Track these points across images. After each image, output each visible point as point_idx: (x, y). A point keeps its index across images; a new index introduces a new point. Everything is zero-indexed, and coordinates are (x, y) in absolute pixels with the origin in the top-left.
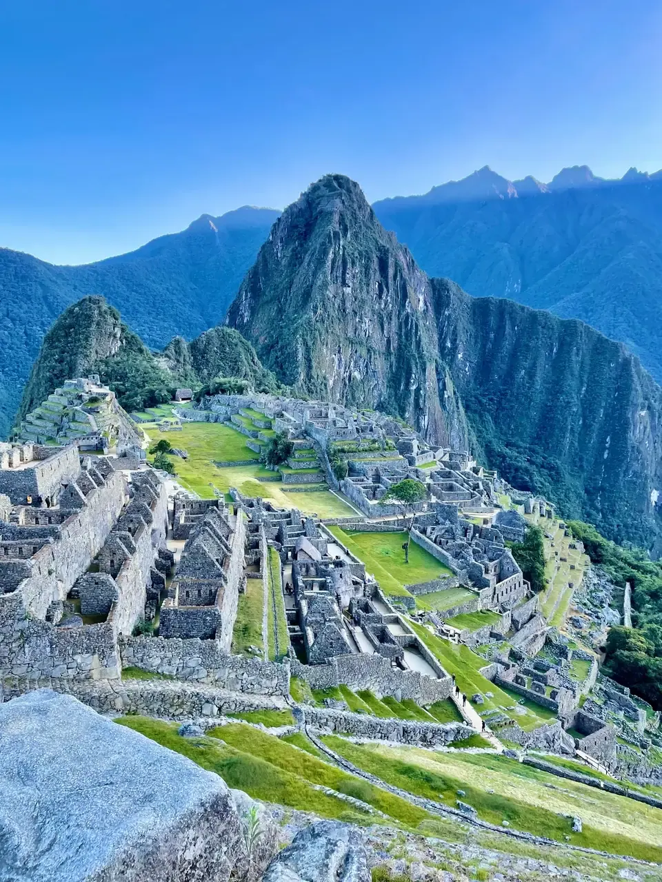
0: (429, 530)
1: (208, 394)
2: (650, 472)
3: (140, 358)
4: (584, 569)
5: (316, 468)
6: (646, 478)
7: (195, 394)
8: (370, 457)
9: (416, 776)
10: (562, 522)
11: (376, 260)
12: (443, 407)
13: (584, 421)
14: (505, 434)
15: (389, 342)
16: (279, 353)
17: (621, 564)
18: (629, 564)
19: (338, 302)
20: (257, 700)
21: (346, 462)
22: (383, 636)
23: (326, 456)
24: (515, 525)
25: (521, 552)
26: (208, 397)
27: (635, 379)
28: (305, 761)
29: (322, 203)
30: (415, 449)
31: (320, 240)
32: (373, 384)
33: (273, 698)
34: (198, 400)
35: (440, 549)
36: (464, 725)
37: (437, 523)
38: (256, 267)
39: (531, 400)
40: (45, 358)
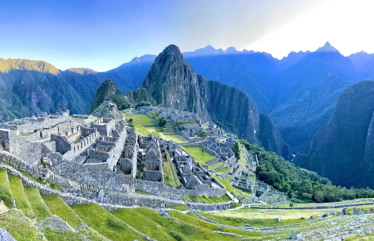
0: (208, 145)
1: (139, 106)
2: (254, 126)
3: (120, 96)
4: (246, 152)
5: (173, 128)
6: (253, 127)
7: (135, 106)
8: (188, 125)
9: (231, 220)
10: (239, 140)
11: (183, 69)
12: (202, 110)
13: (238, 114)
14: (218, 118)
15: (187, 92)
16: (157, 95)
17: (254, 149)
18: (256, 149)
19: (173, 80)
20: (176, 202)
21: (182, 126)
22: (204, 178)
23: (176, 124)
24: (231, 142)
25: (233, 149)
26: (139, 107)
27: (249, 102)
28: (200, 222)
29: (169, 52)
30: (201, 122)
31: (169, 63)
32: (183, 104)
33: (180, 201)
34: (136, 108)
35: (212, 151)
36: (232, 201)
37: (210, 143)
38: (150, 71)
39: (225, 109)
40: (97, 96)
